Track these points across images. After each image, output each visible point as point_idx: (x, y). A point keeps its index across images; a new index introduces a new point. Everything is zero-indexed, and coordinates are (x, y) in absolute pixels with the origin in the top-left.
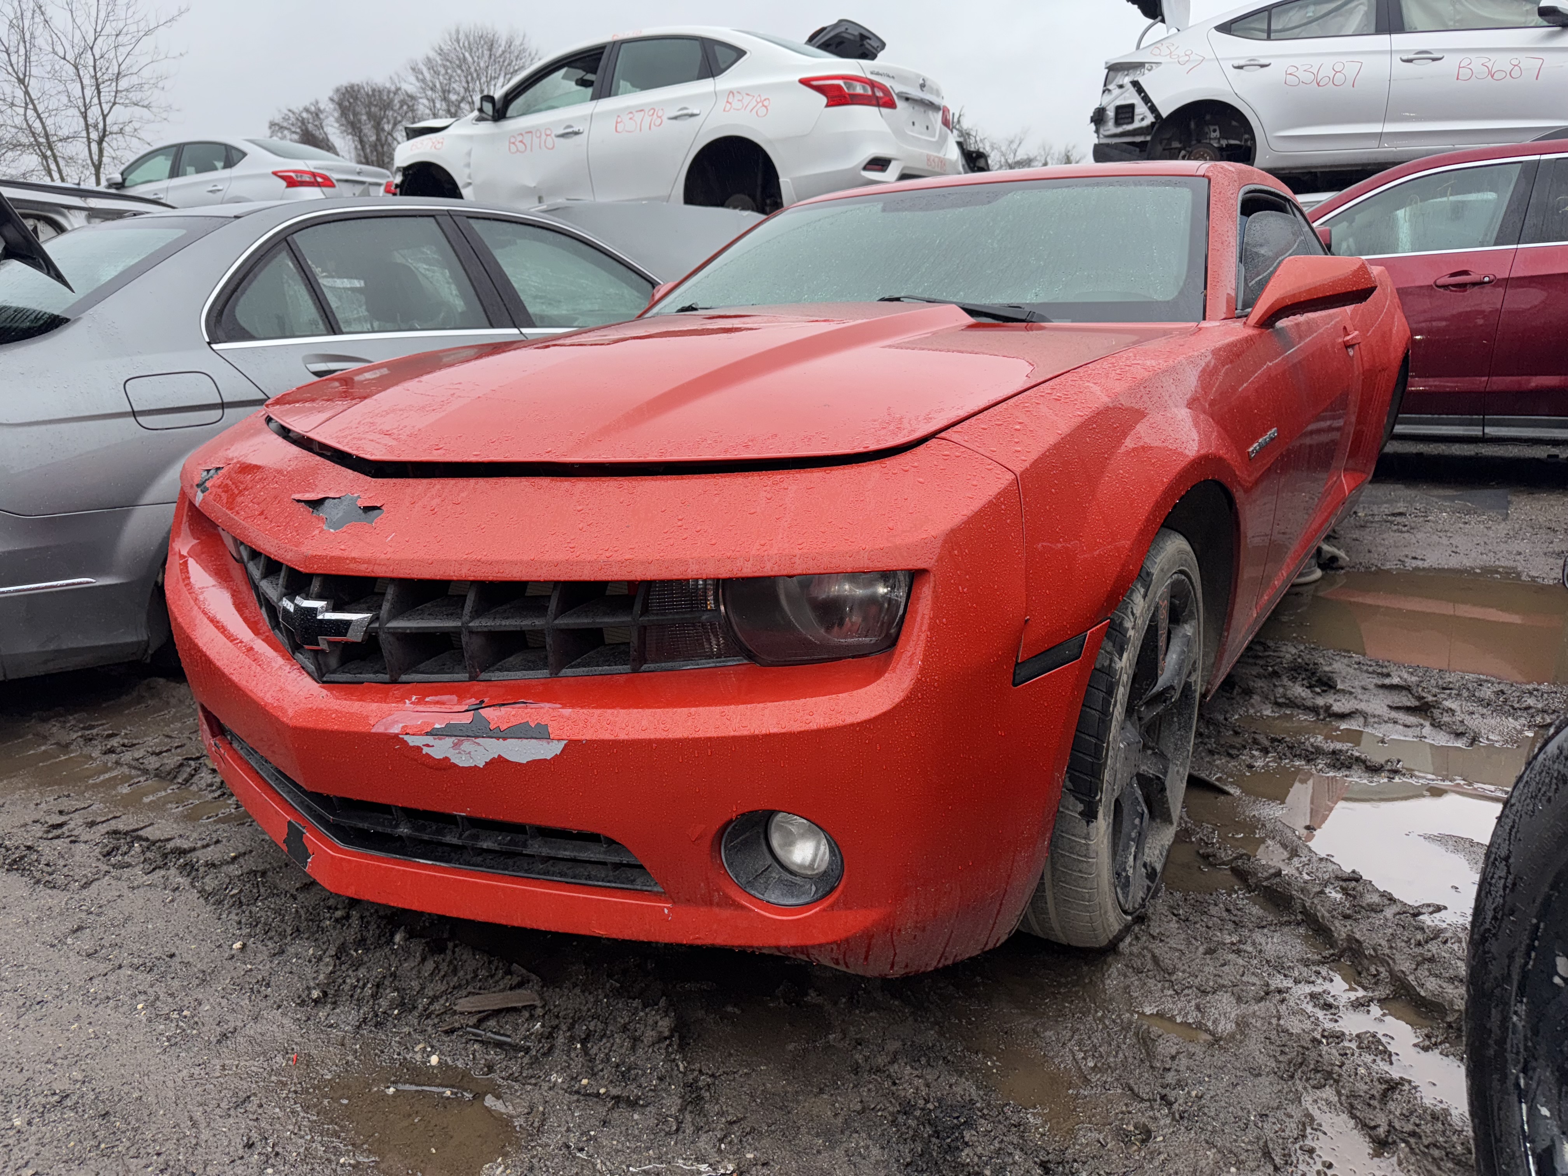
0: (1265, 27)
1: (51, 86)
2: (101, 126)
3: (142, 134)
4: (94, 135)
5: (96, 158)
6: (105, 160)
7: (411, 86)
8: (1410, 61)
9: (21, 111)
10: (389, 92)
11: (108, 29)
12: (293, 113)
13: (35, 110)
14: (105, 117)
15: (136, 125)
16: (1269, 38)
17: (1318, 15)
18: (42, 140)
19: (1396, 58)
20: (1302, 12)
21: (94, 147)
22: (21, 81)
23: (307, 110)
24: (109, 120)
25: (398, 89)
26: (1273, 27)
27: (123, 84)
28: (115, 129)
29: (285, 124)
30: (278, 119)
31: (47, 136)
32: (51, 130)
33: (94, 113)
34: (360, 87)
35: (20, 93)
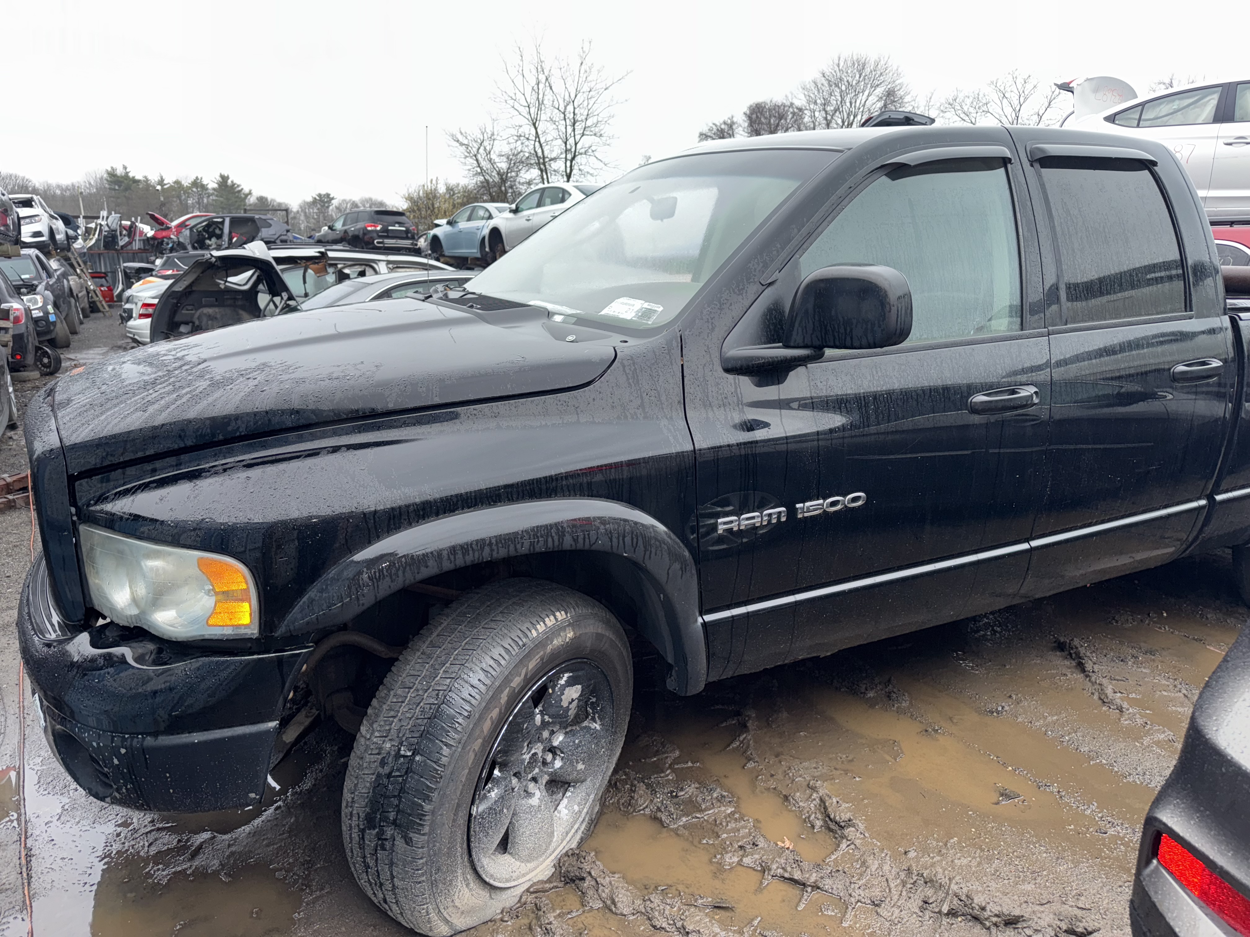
0: (1138, 117)
1: (551, 127)
2: (573, 150)
3: (596, 154)
4: (569, 157)
5: (568, 171)
6: (574, 172)
7: (800, 101)
8: (1230, 144)
9: (533, 142)
10: (785, 106)
11: (584, 89)
12: (716, 125)
13: (539, 142)
14: (576, 144)
15: (593, 148)
16: (1138, 126)
17: (1181, 106)
18: (541, 161)
19: (1221, 142)
20: (1170, 105)
21: (568, 163)
22: (534, 124)
23: (725, 123)
24: (579, 146)
25: (792, 104)
26: (1143, 117)
27: (589, 123)
28: (583, 151)
29: (709, 134)
30: (705, 130)
31: (544, 158)
32: (546, 153)
33: (571, 141)
34: (765, 103)
35: (533, 131)
